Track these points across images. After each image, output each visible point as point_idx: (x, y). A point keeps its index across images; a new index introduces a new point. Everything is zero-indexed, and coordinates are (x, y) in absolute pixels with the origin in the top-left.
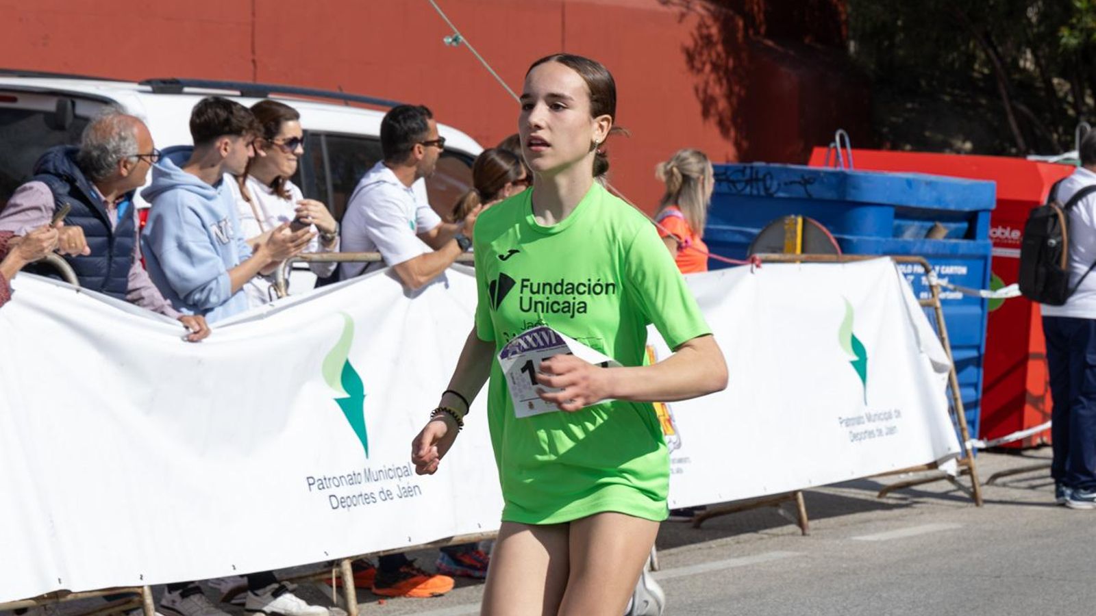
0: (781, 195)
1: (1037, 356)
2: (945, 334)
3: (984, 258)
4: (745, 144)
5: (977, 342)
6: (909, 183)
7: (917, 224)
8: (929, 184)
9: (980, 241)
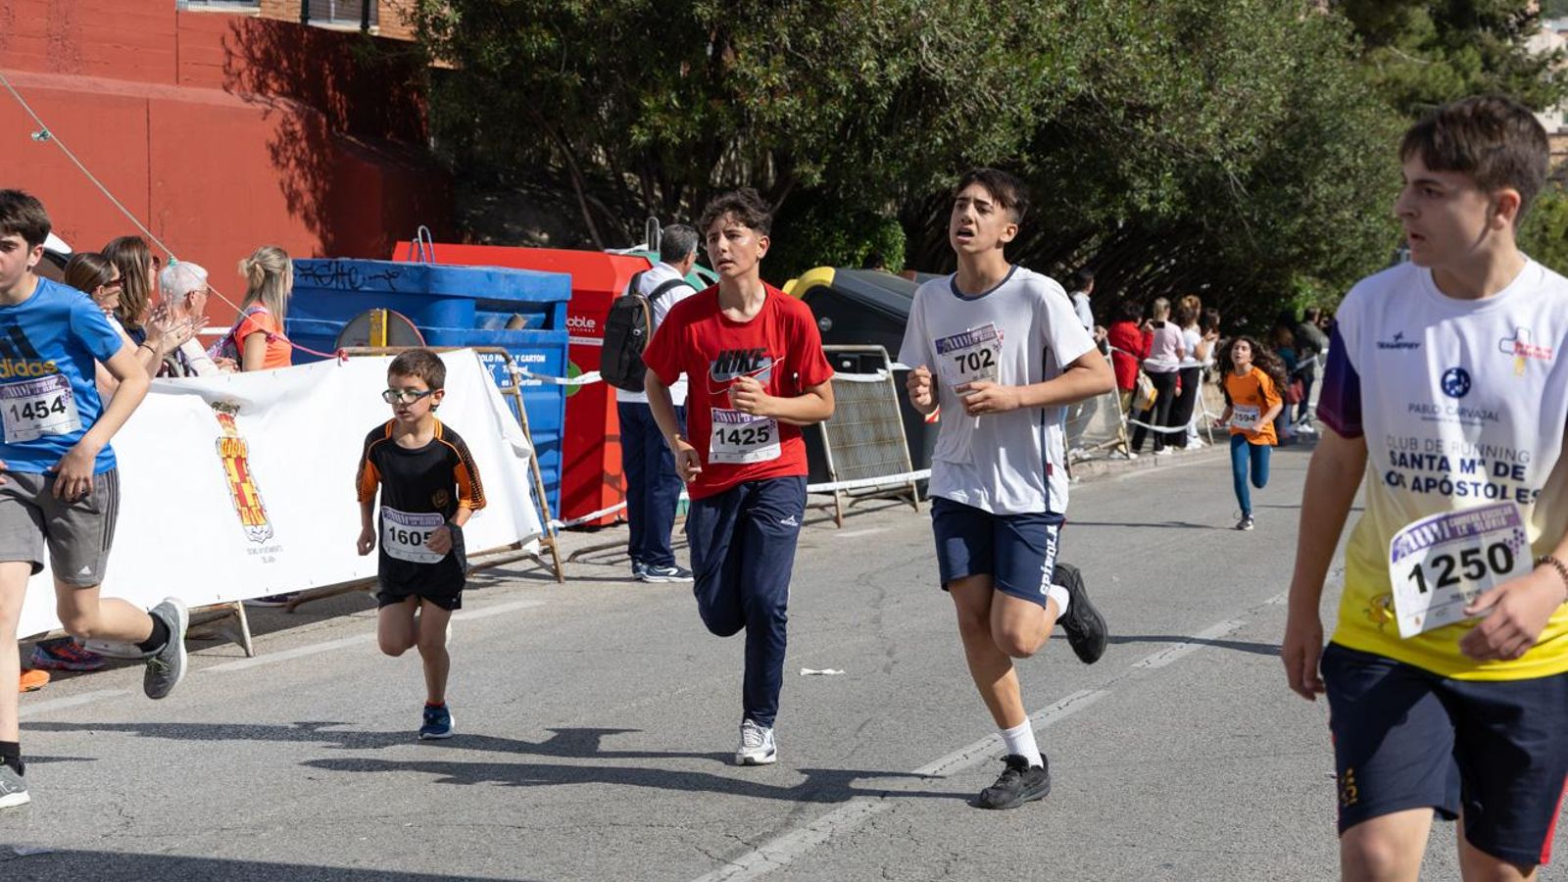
0: (366, 288)
1: (613, 438)
2: (526, 421)
3: (563, 346)
4: (330, 237)
5: (555, 427)
6: (489, 275)
7: (497, 314)
8: (507, 276)
9: (556, 331)
